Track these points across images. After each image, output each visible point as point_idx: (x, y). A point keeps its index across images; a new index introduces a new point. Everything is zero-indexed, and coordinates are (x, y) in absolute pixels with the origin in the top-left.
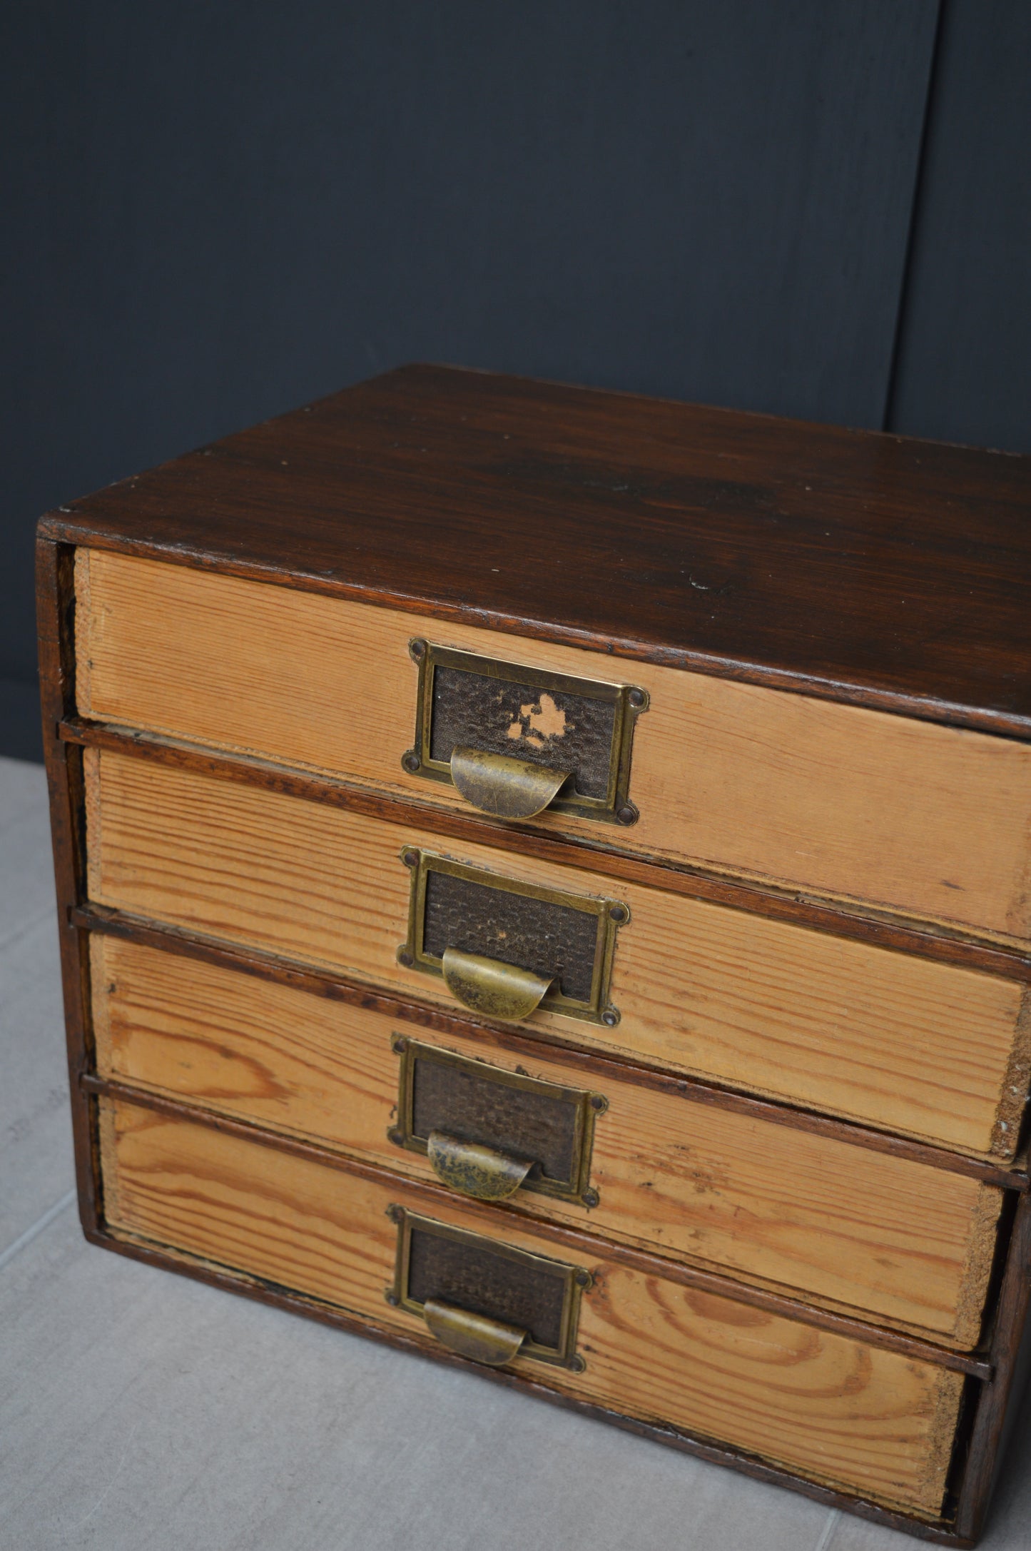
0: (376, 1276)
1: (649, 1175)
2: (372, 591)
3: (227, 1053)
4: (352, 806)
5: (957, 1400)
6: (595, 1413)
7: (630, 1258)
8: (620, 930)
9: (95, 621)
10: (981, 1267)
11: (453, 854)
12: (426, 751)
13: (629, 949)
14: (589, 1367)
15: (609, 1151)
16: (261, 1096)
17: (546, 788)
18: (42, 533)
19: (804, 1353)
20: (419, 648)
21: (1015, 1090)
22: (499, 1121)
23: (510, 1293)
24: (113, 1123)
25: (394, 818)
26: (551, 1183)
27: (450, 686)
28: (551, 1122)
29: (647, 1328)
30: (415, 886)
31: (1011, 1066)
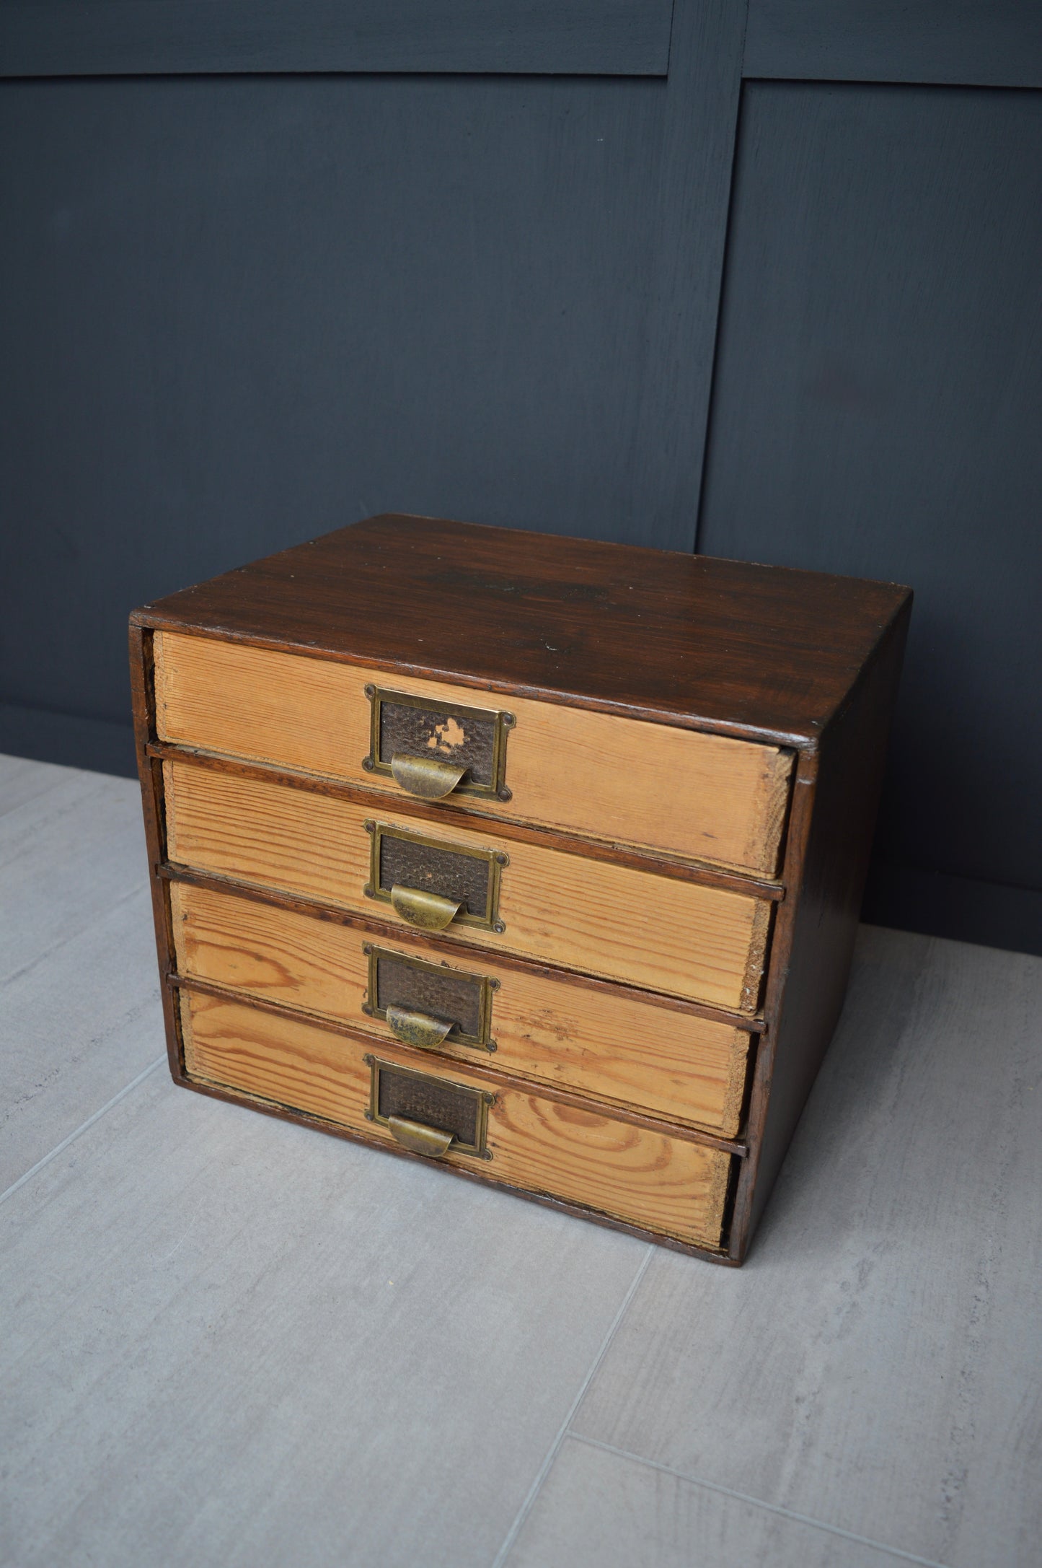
0: (359, 1102)
1: (528, 1030)
2: (340, 654)
3: (259, 958)
4: (331, 794)
5: (727, 1169)
6: (500, 1186)
7: (518, 1084)
8: (503, 870)
9: (167, 678)
10: (738, 1083)
11: (396, 822)
12: (377, 757)
13: (509, 883)
14: (495, 1157)
15: (502, 1015)
16: (282, 985)
17: (452, 778)
18: (132, 622)
19: (630, 1143)
20: (370, 690)
21: (754, 967)
22: (432, 997)
23: (443, 1110)
24: (189, 1006)
25: (358, 801)
26: (466, 1037)
27: (391, 715)
28: (465, 997)
29: (530, 1130)
30: (373, 845)
31: (751, 952)
